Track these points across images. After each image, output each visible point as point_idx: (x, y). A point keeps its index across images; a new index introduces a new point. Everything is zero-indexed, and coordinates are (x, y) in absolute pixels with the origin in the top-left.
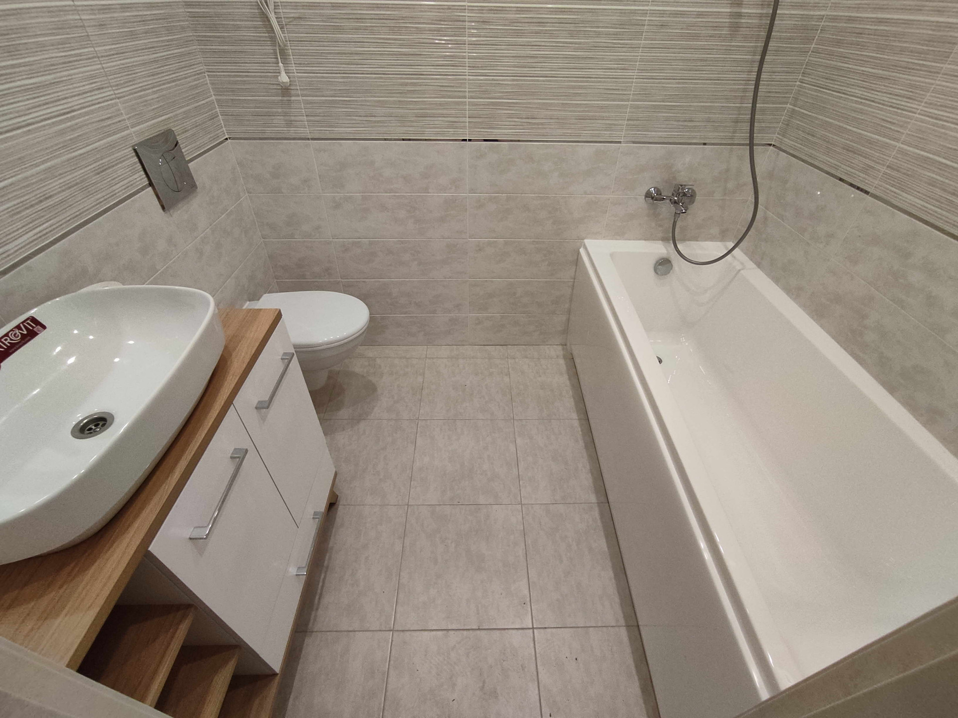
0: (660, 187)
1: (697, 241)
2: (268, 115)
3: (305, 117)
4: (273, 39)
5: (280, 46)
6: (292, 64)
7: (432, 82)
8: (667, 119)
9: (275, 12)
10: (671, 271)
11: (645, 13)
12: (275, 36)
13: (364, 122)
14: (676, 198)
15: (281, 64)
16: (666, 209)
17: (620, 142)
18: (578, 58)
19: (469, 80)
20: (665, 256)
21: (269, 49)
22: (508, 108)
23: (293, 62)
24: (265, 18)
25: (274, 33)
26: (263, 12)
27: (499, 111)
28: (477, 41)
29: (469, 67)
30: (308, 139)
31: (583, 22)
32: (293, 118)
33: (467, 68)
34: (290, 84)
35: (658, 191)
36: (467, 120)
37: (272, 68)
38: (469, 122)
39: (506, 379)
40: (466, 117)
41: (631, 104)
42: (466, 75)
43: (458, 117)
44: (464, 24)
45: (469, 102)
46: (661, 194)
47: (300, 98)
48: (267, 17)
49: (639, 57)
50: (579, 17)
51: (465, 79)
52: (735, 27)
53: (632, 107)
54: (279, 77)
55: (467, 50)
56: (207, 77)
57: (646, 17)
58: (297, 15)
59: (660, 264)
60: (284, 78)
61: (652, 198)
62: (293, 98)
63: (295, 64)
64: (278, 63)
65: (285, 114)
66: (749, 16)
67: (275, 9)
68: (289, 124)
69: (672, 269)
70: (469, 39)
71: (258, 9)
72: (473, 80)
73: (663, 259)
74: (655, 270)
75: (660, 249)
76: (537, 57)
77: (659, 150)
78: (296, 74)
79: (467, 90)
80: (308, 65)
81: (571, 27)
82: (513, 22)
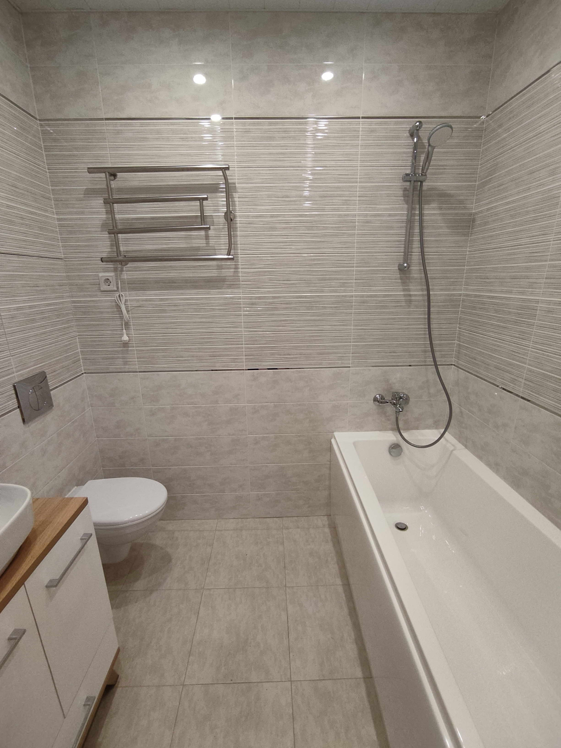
0: (384, 395)
1: (418, 429)
2: (112, 358)
3: (136, 359)
4: (122, 318)
5: (125, 321)
6: (132, 330)
7: (221, 337)
8: (379, 352)
9: (125, 304)
10: (402, 453)
11: (352, 296)
12: (123, 316)
13: (175, 361)
14: (394, 401)
15: (124, 331)
16: (390, 409)
17: (349, 367)
18: (315, 320)
19: (244, 334)
20: (396, 442)
21: (119, 323)
22: (271, 349)
23: (132, 329)
24: (118, 307)
25: (123, 314)
26: (118, 304)
27: (265, 352)
28: (249, 314)
29: (244, 327)
30: (137, 372)
31: (314, 302)
32: (128, 360)
33: (243, 328)
34: (129, 341)
35: (382, 398)
36: (244, 357)
37: (119, 332)
38: (246, 359)
39: (281, 548)
40: (243, 356)
41: (353, 344)
42: (242, 332)
43: (238, 356)
44: (240, 305)
45: (245, 347)
46: (384, 399)
47: (134, 348)
48: (120, 307)
49: (353, 319)
50: (312, 299)
51: (242, 334)
52: (409, 302)
53: (354, 346)
54: (122, 338)
55: (242, 319)
56: (77, 339)
57: (353, 298)
58: (138, 305)
59: (393, 448)
60: (125, 338)
61: (378, 402)
62: (130, 348)
63: (133, 330)
64: (123, 330)
65: (123, 358)
66: (415, 295)
67: (125, 302)
68: (125, 363)
69: (402, 451)
70: (244, 313)
71: (115, 303)
72: (247, 334)
73: (394, 444)
74: (390, 452)
75: (391, 437)
76: (287, 321)
77: (377, 371)
78: (133, 335)
79: (243, 340)
80: (142, 330)
81: (308, 305)
82: (271, 303)
